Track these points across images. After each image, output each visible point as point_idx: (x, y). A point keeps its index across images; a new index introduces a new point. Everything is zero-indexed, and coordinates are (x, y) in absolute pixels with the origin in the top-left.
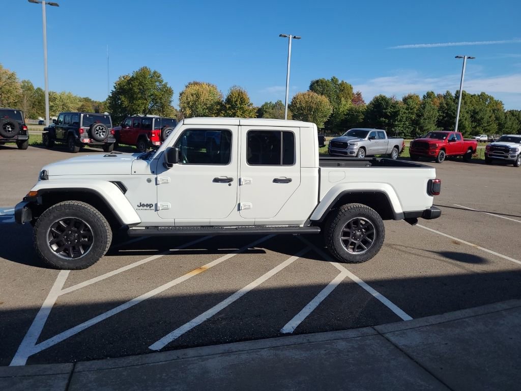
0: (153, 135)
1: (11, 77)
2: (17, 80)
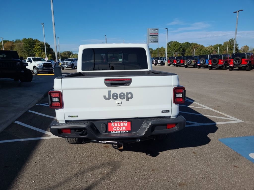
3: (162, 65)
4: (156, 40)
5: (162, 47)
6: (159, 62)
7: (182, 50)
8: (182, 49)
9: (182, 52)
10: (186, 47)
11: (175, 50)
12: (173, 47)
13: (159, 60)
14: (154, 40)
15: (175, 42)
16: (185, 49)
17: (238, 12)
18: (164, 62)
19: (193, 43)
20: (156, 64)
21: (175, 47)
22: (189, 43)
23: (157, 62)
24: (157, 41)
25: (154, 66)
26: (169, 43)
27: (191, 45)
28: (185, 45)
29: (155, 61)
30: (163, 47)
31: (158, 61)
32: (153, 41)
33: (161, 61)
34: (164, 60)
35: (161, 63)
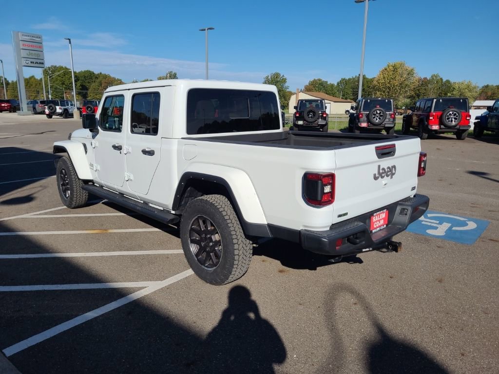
0: (431, 118)
1: (410, 73)
2: (414, 75)
3: (66, 117)
4: (39, 61)
5: (31, 75)
6: (59, 109)
7: (81, 85)
8: (79, 85)
9: (81, 89)
10: (87, 81)
11: (64, 84)
12: (59, 78)
13: (58, 107)
14: (35, 61)
15: (61, 68)
16: (87, 85)
17: (206, 29)
18: (70, 111)
19: (101, 73)
20: (50, 116)
21: (62, 77)
22: (94, 73)
23: (53, 111)
24: (43, 63)
25: (47, 119)
26: (49, 68)
27: (98, 76)
28: (86, 75)
29: (49, 108)
30: (33, 77)
31: (56, 109)
32: (31, 62)
33: (63, 107)
34: (70, 107)
35: (64, 112)
